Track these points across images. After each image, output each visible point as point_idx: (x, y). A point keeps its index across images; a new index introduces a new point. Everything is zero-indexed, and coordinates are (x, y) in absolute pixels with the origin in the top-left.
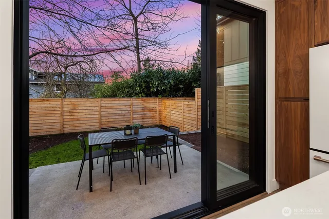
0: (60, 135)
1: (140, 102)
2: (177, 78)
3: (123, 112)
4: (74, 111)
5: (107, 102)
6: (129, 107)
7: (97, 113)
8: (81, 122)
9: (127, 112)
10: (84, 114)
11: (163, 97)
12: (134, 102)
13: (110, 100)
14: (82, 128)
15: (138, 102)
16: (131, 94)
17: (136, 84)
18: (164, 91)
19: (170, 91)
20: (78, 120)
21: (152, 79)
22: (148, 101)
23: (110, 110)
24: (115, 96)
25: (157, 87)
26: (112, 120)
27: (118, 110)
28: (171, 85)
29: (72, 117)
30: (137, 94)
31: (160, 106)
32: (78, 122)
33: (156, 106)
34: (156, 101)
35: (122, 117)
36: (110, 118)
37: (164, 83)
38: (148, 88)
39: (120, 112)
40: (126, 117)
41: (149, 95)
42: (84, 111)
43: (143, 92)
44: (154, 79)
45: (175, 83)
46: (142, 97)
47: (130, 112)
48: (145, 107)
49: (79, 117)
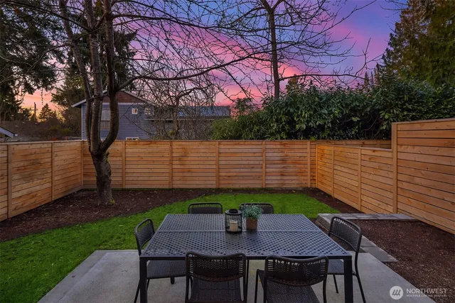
0: (169, 190)
1: (279, 147)
2: (346, 104)
3: (252, 162)
4: (185, 159)
5: (228, 147)
6: (260, 154)
7: (214, 163)
8: (194, 174)
9: (257, 163)
10: (197, 163)
11: (318, 138)
12: (267, 146)
13: (232, 143)
14: (194, 182)
15: (274, 147)
16: (264, 134)
17: (272, 118)
18: (321, 128)
19: (332, 129)
20: (189, 172)
21: (298, 108)
22: (292, 147)
23: (232, 158)
24: (239, 137)
25: (308, 122)
26: (235, 174)
27: (244, 158)
28: (335, 117)
29: (182, 167)
30: (272, 134)
31: (313, 155)
32: (189, 174)
33: (305, 155)
34: (305, 146)
35: (249, 170)
36: (231, 170)
37: (320, 115)
38: (292, 123)
39: (246, 162)
40: (253, 170)
41: (293, 135)
42: (197, 159)
43: (284, 130)
44: (302, 107)
45: (342, 113)
46: (282, 138)
47: (261, 163)
48: (287, 156)
49: (192, 167)
